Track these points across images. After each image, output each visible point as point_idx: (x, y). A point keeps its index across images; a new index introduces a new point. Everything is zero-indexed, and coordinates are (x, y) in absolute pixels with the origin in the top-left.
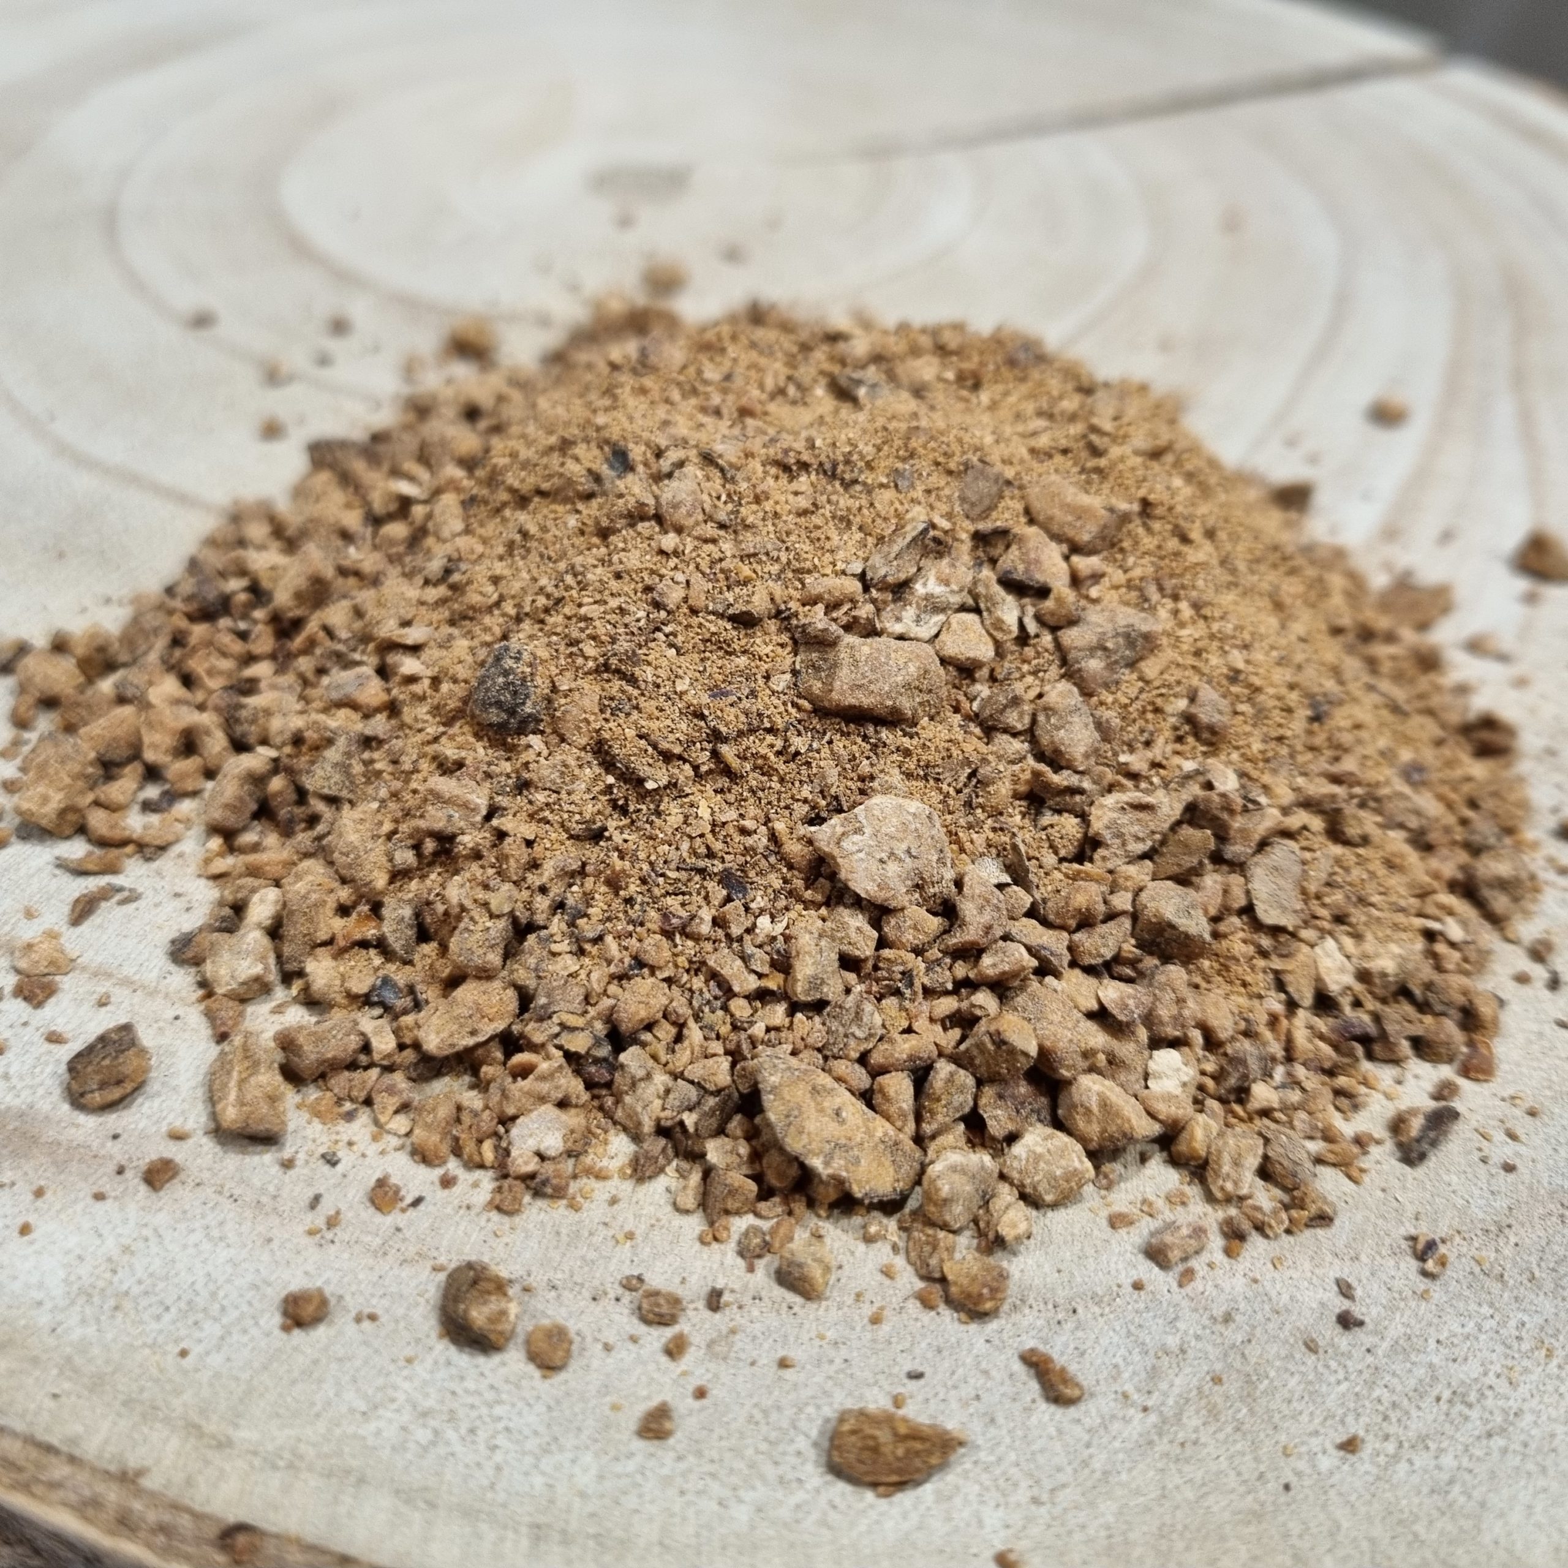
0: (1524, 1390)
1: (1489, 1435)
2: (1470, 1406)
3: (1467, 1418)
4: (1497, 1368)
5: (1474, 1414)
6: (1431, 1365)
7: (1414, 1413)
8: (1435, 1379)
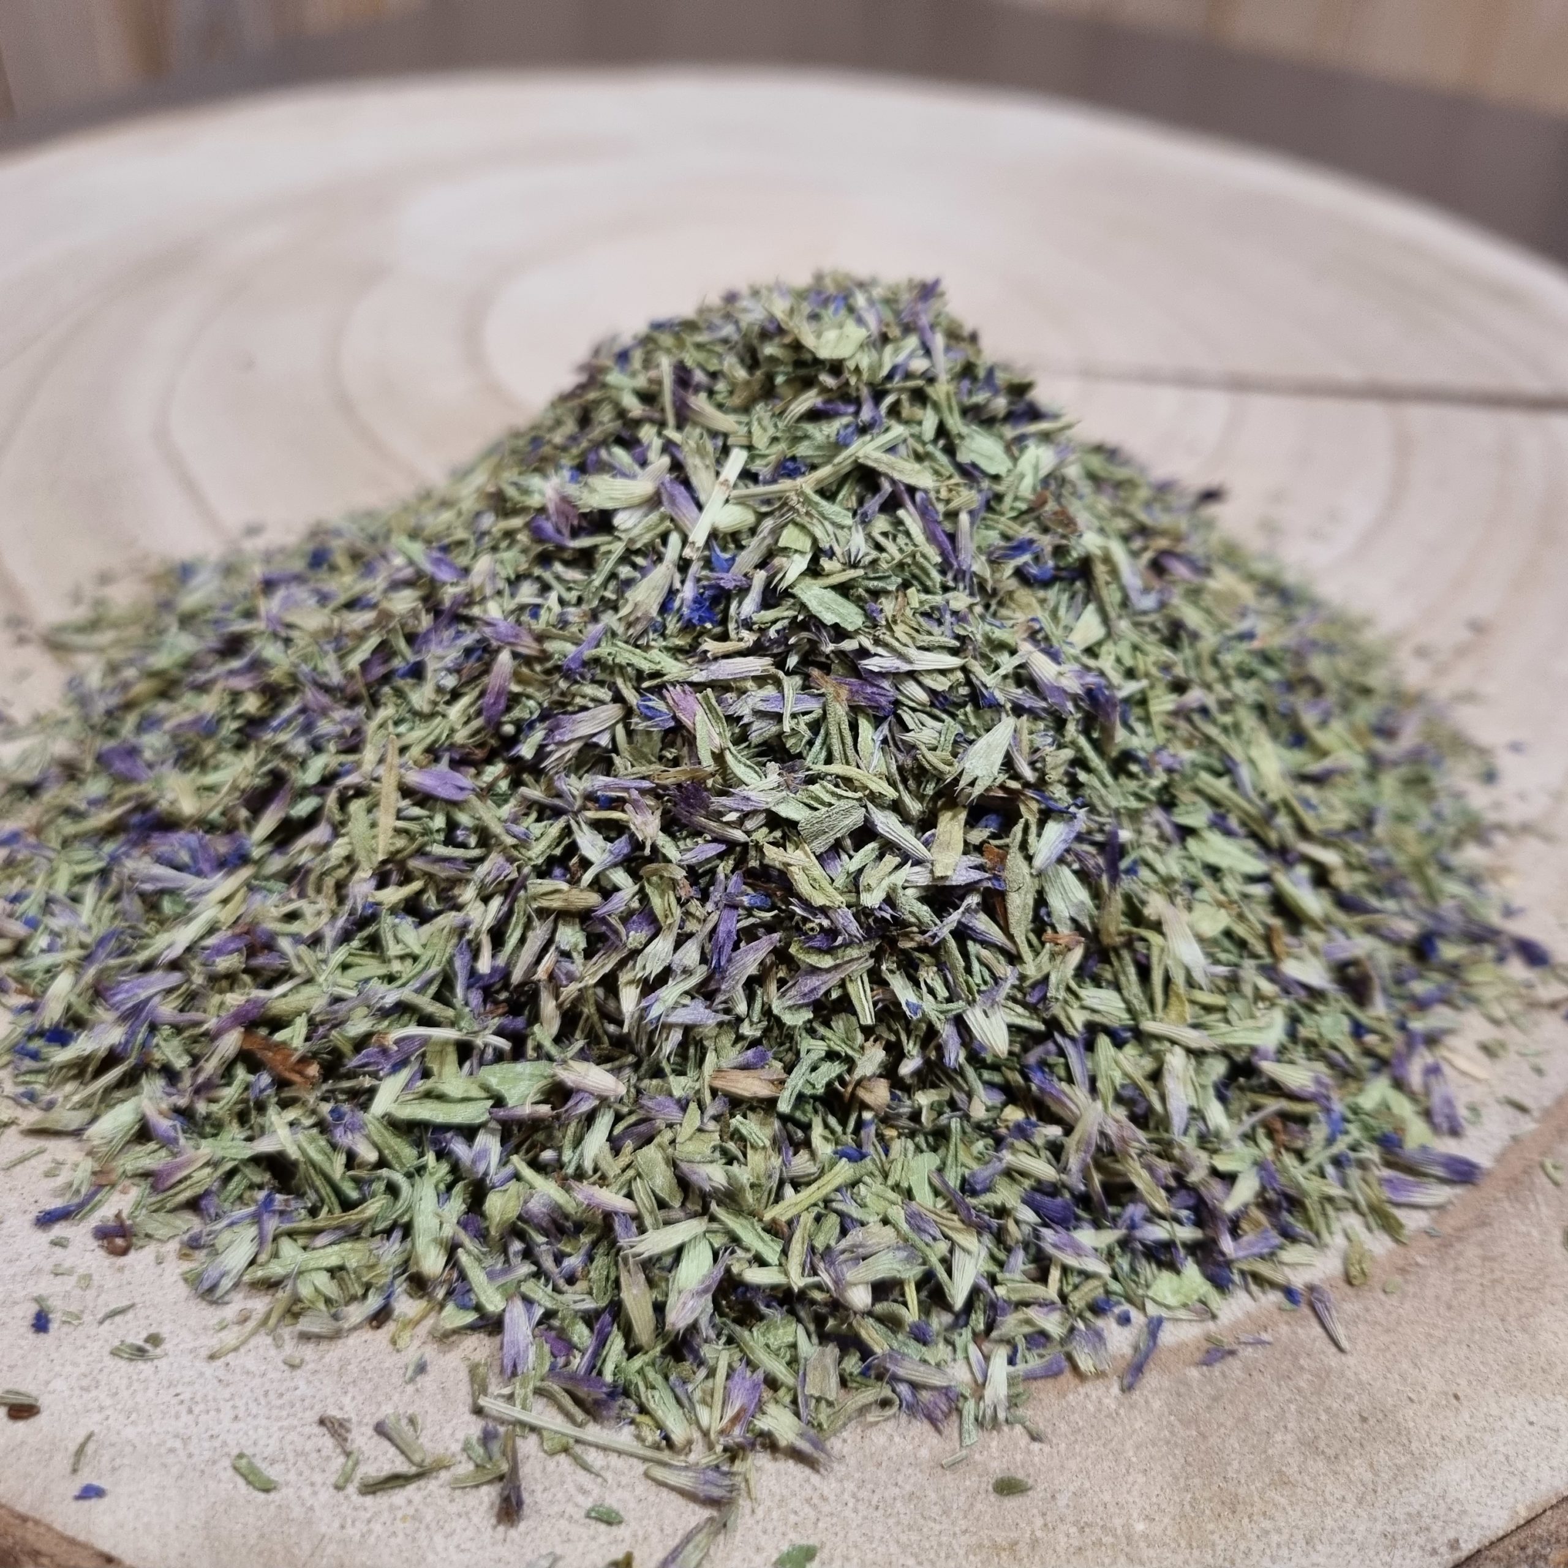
0: (236, 1426)
1: (176, 1436)
2: (190, 1411)
3: (177, 1417)
4: (240, 1403)
5: (185, 1418)
6: (201, 1374)
7: (151, 1393)
8: (191, 1383)
